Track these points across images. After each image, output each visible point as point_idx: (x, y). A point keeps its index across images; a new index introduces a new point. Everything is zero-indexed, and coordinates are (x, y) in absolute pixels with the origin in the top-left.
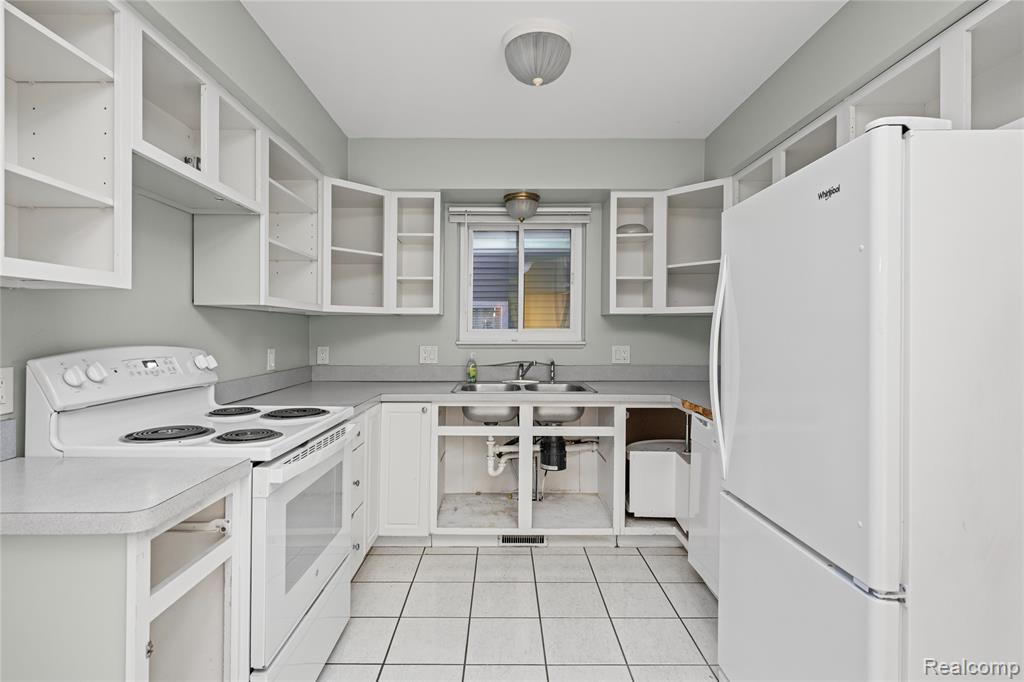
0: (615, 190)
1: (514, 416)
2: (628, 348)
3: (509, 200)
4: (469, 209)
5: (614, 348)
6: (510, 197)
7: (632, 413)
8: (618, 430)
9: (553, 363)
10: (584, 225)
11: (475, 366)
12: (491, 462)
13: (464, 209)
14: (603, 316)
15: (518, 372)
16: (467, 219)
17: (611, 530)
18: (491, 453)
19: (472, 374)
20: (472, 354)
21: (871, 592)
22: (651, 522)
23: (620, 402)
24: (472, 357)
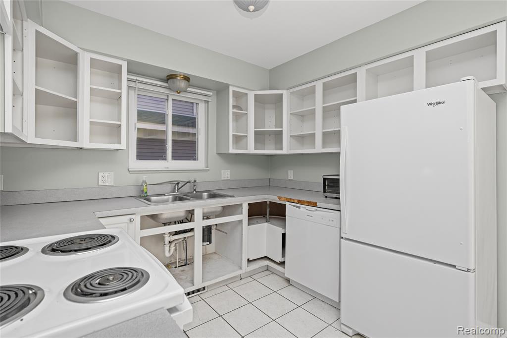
0: (232, 85)
1: (190, 216)
2: (229, 171)
3: (170, 78)
4: (138, 79)
5: (222, 171)
6: (171, 77)
7: (251, 205)
8: (244, 216)
9: (195, 181)
10: (207, 102)
11: (146, 186)
12: (167, 248)
13: (135, 78)
14: (218, 154)
15: (175, 187)
16: (138, 85)
17: (241, 271)
18: (167, 242)
19: (145, 191)
20: (144, 177)
21: (468, 270)
22: (257, 261)
23: (245, 201)
24: (144, 179)
